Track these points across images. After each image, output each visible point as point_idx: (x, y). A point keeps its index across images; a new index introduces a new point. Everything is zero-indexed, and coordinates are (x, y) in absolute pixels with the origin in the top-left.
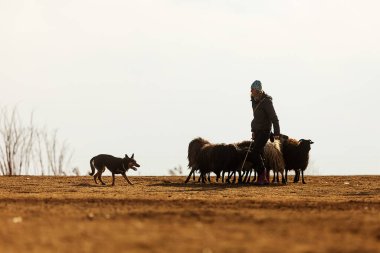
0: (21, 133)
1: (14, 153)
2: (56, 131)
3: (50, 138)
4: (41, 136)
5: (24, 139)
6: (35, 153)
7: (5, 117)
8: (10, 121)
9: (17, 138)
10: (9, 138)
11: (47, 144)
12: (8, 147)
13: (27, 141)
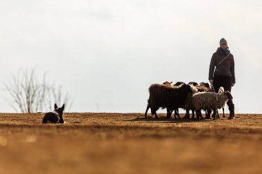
0: (37, 88)
1: (32, 102)
2: (61, 87)
3: (56, 92)
4: (50, 90)
5: (39, 93)
6: (46, 102)
7: (26, 77)
8: (29, 80)
9: (35, 92)
10: (28, 91)
11: (55, 96)
12: (28, 98)
13: (41, 94)
